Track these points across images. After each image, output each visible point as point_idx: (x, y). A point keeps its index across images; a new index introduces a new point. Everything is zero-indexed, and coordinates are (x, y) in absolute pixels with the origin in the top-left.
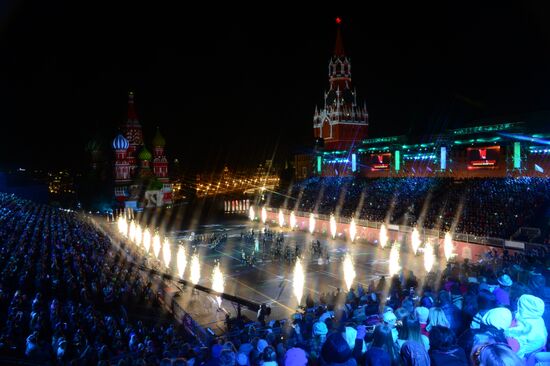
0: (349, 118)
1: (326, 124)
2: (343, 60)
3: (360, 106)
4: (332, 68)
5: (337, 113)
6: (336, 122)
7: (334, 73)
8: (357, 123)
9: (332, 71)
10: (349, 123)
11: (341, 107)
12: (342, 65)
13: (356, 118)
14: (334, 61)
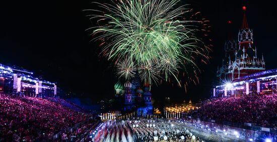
0: (251, 66)
1: (236, 70)
2: (247, 31)
3: (259, 58)
4: (240, 36)
5: (242, 63)
6: (241, 68)
7: (241, 39)
8: (256, 68)
9: (240, 38)
10: (251, 68)
11: (245, 59)
12: (247, 34)
13: (256, 65)
14: (241, 32)
